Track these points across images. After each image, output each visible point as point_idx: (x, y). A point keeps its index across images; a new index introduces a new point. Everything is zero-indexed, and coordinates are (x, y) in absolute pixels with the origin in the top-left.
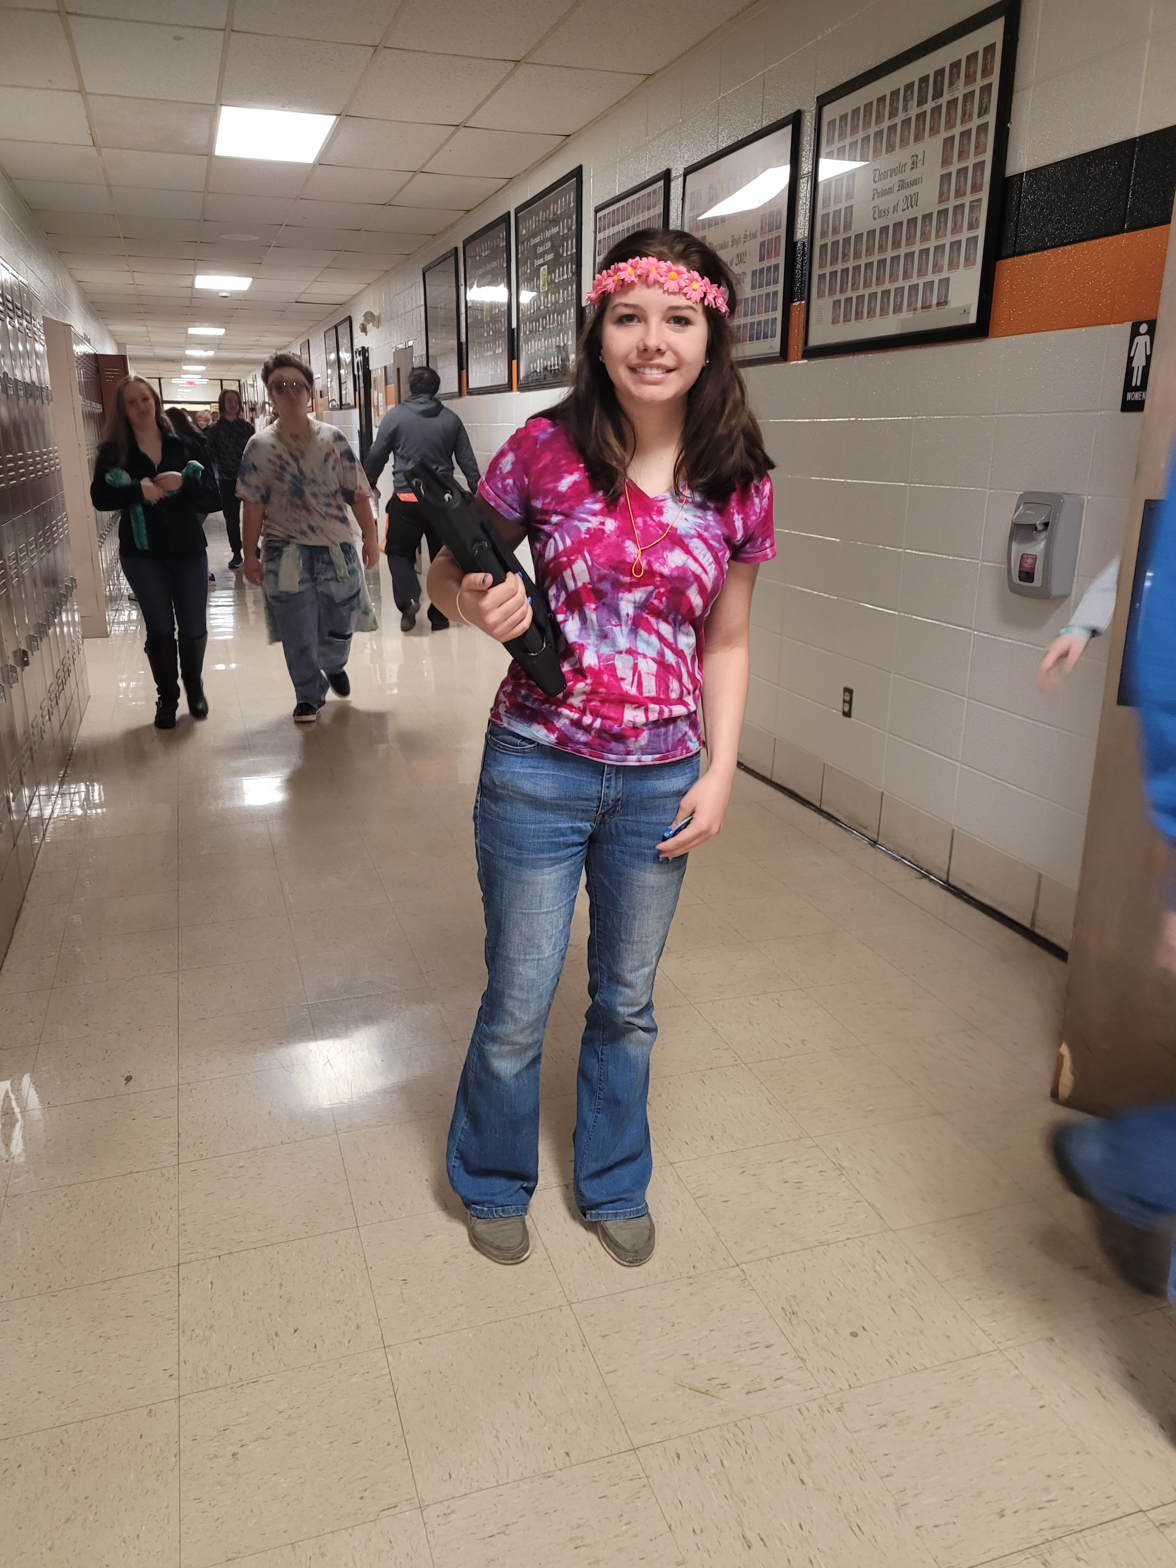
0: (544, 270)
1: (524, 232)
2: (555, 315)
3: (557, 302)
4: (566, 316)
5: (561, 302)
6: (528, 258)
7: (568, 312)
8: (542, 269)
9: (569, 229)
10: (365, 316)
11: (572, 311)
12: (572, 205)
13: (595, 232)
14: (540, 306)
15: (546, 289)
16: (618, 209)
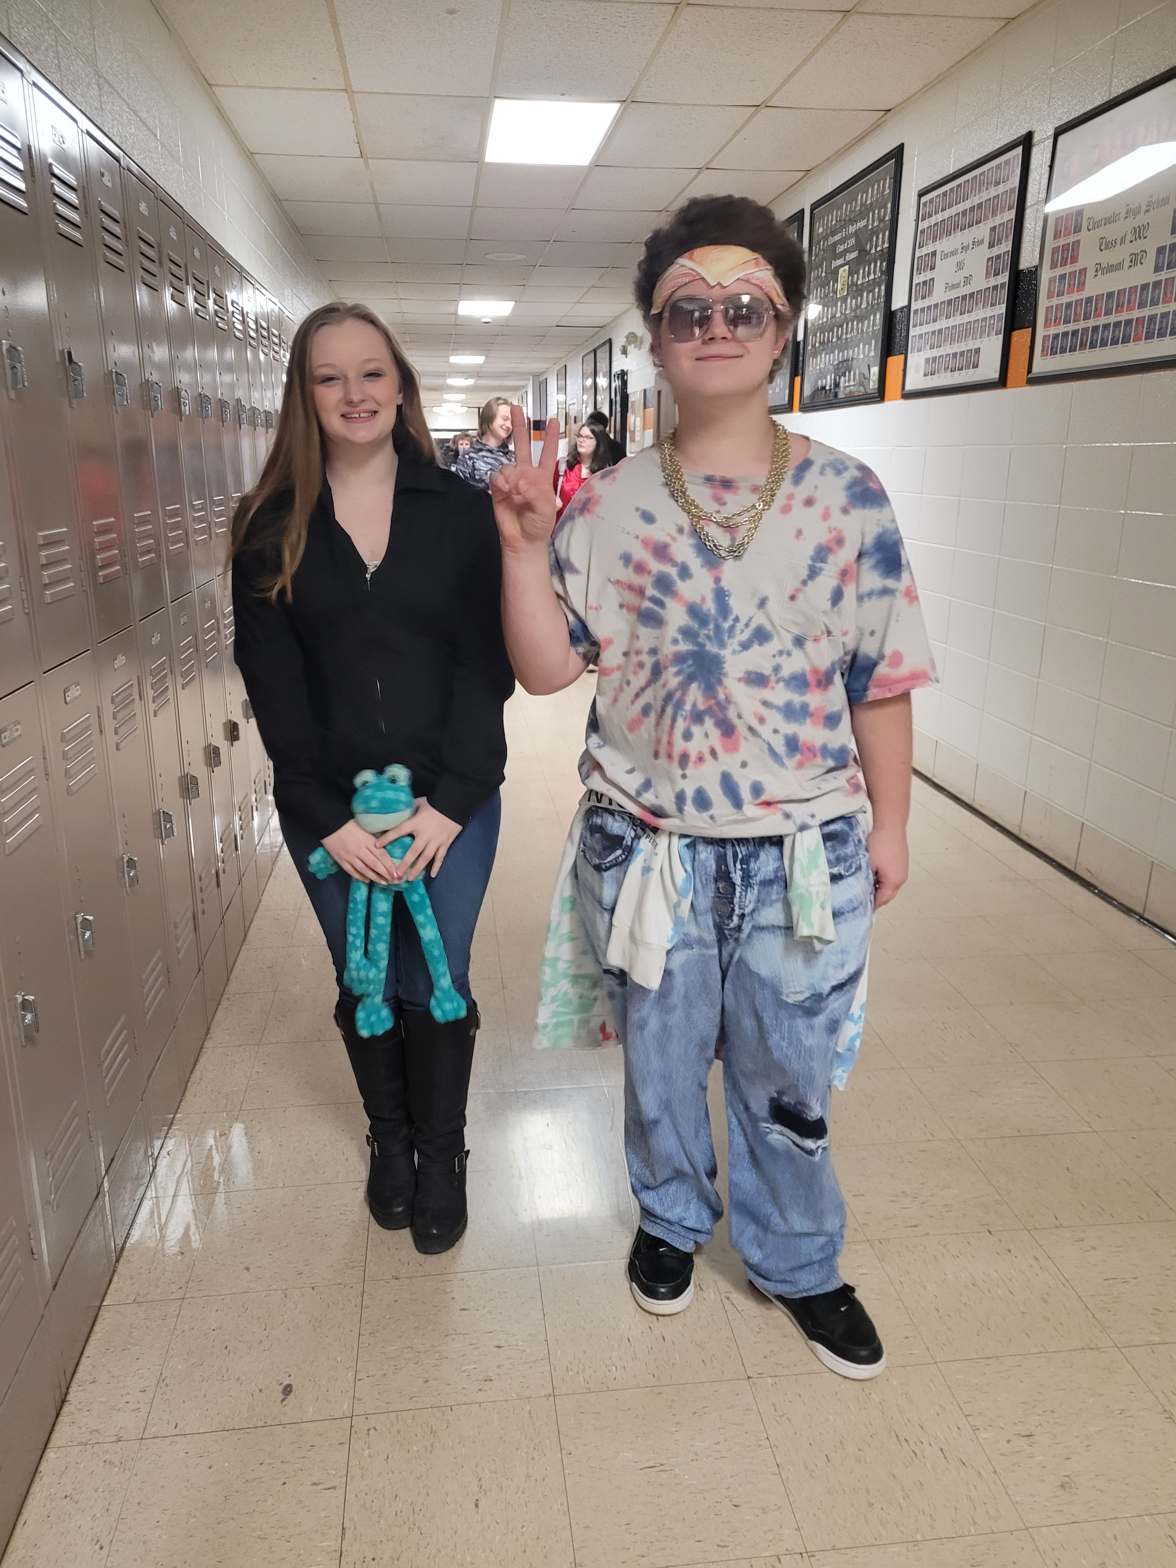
0: (843, 272)
1: (821, 230)
2: (855, 323)
3: (858, 307)
4: (869, 323)
5: (863, 307)
6: (824, 259)
7: (872, 318)
8: (841, 271)
9: (881, 220)
10: (627, 337)
11: (878, 316)
12: (887, 191)
13: (917, 221)
14: (836, 313)
15: (846, 293)
16: (952, 190)
